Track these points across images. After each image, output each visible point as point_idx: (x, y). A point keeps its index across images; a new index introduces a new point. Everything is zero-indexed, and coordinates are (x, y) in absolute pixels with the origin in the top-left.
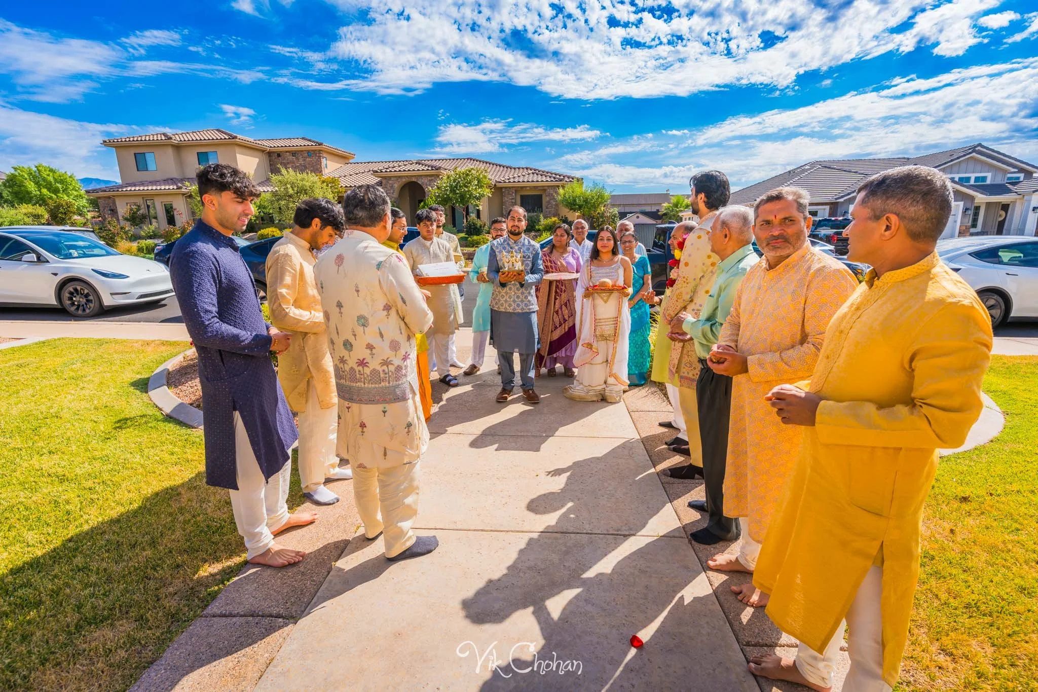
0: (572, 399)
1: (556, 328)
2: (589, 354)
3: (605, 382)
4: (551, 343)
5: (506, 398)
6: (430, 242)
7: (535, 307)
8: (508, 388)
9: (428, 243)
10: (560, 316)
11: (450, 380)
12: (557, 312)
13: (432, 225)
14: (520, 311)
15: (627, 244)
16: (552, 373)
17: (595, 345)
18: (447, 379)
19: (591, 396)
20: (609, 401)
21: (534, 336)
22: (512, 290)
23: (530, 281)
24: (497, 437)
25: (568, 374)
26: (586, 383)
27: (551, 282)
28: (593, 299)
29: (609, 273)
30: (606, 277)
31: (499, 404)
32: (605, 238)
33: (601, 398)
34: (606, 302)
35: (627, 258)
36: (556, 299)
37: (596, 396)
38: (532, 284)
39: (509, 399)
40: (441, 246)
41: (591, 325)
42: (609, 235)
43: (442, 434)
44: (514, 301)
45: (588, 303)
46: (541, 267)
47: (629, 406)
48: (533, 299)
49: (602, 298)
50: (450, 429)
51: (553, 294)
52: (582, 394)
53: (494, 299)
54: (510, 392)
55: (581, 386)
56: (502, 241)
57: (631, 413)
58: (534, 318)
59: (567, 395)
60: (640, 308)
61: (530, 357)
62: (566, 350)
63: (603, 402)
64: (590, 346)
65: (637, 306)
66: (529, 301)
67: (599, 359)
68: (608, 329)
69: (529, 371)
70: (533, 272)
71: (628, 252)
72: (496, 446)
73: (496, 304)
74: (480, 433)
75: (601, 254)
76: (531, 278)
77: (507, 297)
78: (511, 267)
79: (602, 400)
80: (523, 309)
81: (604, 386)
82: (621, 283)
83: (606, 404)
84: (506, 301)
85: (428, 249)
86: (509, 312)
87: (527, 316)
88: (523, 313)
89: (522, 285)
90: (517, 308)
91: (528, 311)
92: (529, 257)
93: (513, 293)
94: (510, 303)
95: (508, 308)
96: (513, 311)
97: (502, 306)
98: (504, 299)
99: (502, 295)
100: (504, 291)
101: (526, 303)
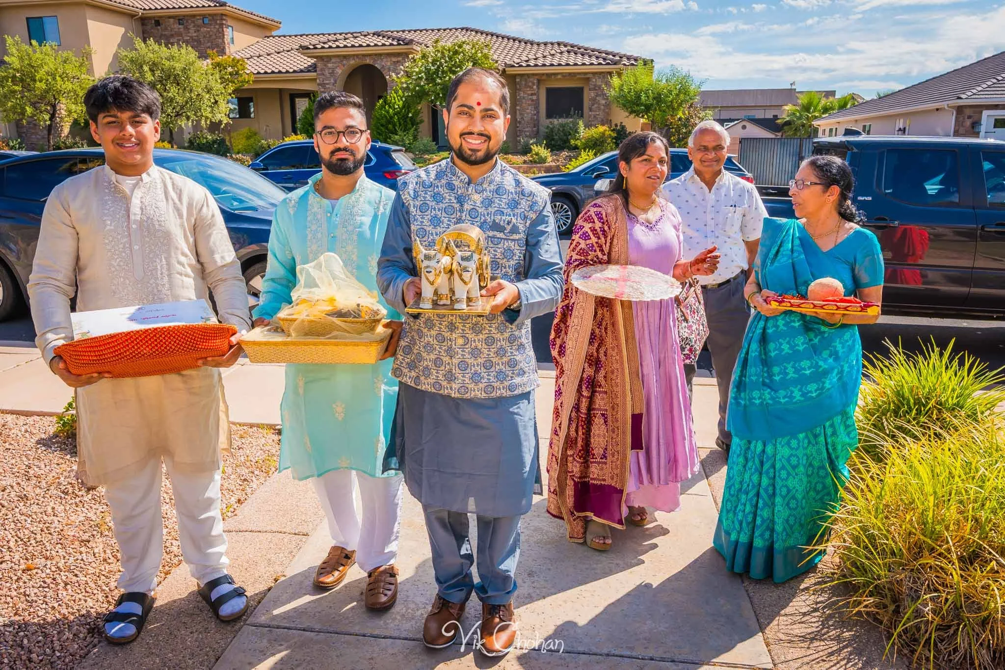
14: (483, 395)
44: (464, 366)
53: (406, 350)
58: (525, 414)
66: (512, 363)
73: (412, 366)
80: (489, 388)
86: (448, 397)
87: (500, 408)
88: (491, 400)
90: (472, 386)
91: (506, 393)
92: (515, 230)
93: (461, 341)
94: (450, 371)
95: (444, 383)
96: (457, 395)
97: (427, 377)
98: (433, 357)
99: (428, 343)
100: (433, 333)
101: (501, 371)
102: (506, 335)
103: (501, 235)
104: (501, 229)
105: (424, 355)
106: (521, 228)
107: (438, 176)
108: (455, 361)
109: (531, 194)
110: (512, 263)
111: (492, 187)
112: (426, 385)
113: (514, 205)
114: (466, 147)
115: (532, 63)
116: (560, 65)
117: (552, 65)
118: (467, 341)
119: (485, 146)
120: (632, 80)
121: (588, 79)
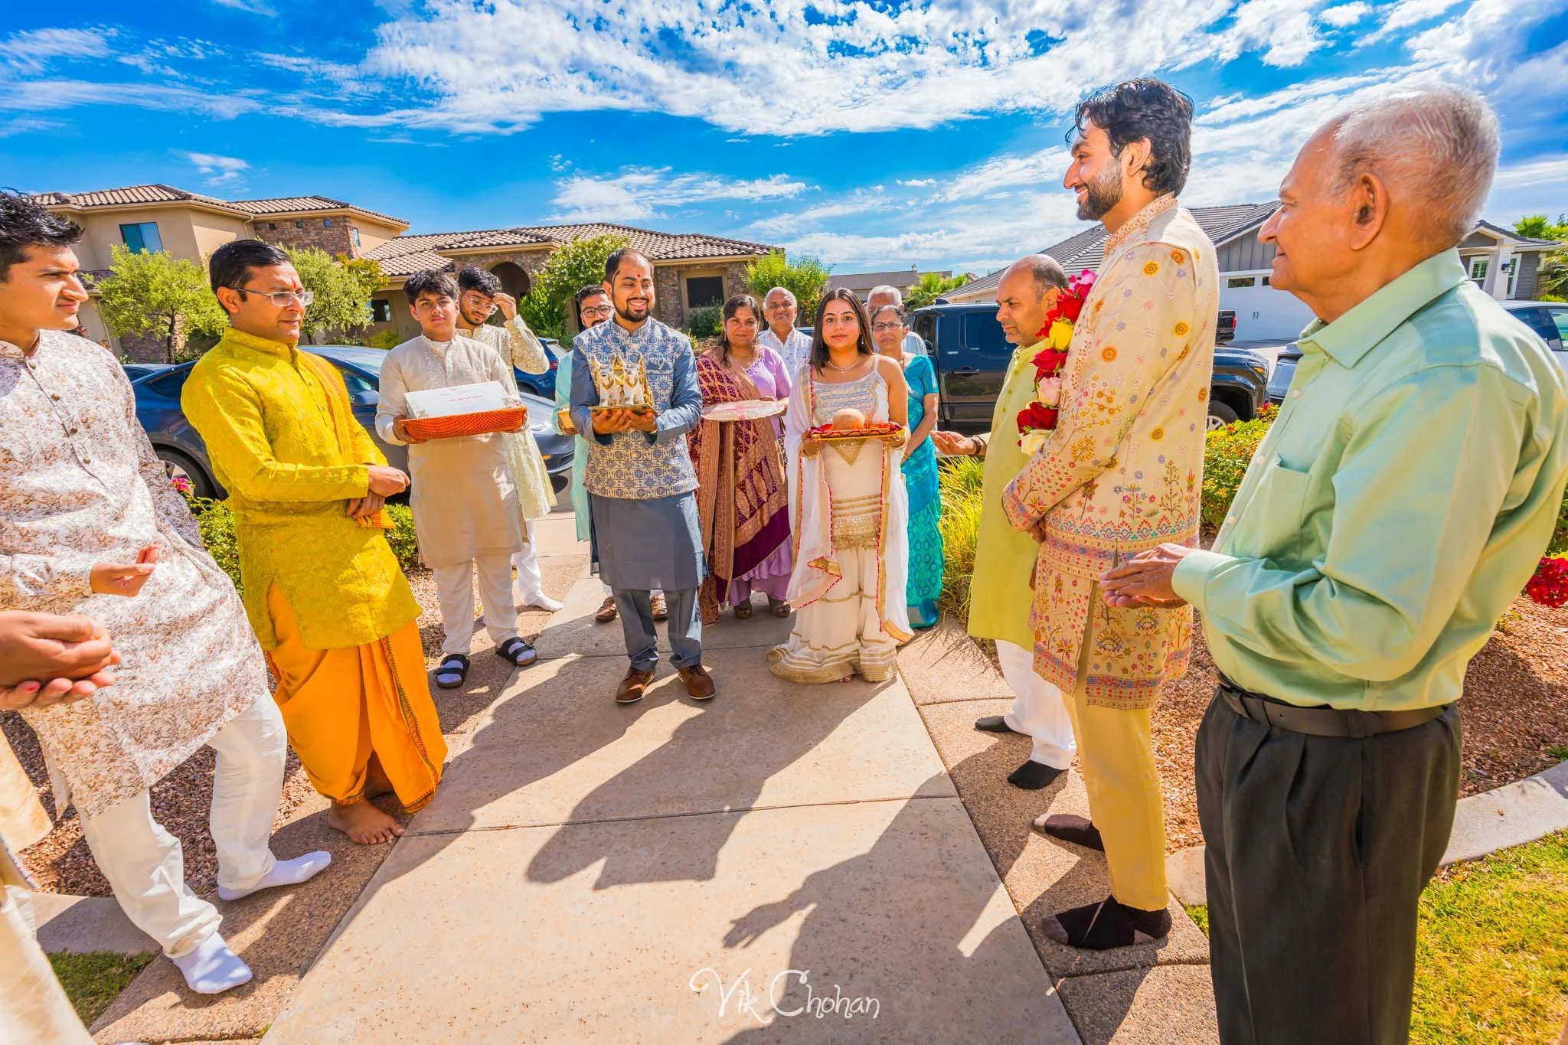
0: (787, 679)
1: (743, 520)
2: (820, 579)
3: (859, 636)
4: (736, 549)
5: (639, 692)
6: (444, 345)
7: (691, 483)
8: (643, 667)
9: (440, 347)
10: (751, 494)
11: (517, 652)
12: (742, 486)
13: (443, 303)
14: (656, 496)
15: (887, 330)
16: (744, 613)
17: (833, 560)
18: (511, 650)
19: (832, 670)
20: (870, 679)
21: (692, 548)
22: (629, 447)
23: (670, 426)
24: (604, 828)
25: (777, 611)
26: (816, 643)
27: (723, 425)
28: (824, 458)
29: (853, 395)
30: (848, 404)
31: (625, 710)
32: (839, 317)
33: (851, 672)
34: (851, 462)
35: (892, 360)
36: (737, 458)
37: (841, 668)
38: (675, 433)
39: (648, 690)
40: (474, 354)
41: (823, 516)
42: (847, 308)
43: (460, 832)
44: (639, 474)
45: (812, 467)
46: (695, 388)
47: (914, 689)
48: (686, 465)
49: (842, 454)
50: (484, 815)
51: (731, 448)
52: (810, 668)
53: (592, 470)
54: (648, 675)
55: (806, 650)
56: (601, 332)
57: (922, 708)
58: (690, 508)
59: (777, 668)
60: (919, 465)
61: (687, 595)
62: (769, 565)
63: (855, 682)
64: (822, 563)
65: (913, 462)
66: (675, 470)
67: (844, 588)
68: (858, 522)
69: (688, 627)
70: (675, 403)
71: (891, 346)
72: (596, 869)
73: (598, 481)
74: (564, 816)
75: (833, 355)
76: (671, 419)
77: (620, 465)
78: (617, 397)
79: (853, 676)
80: (661, 489)
81: (857, 645)
82: (882, 415)
83: (863, 688)
84: (619, 475)
85: (441, 359)
86: (629, 500)
87: (671, 504)
88: (663, 499)
89: (652, 439)
90: (648, 488)
91: (674, 493)
92: (666, 367)
93: (634, 455)
94: (629, 479)
95: (625, 490)
96: (637, 497)
97: (611, 486)
98: (614, 470)
99: (610, 460)
100: (613, 451)
101: (668, 476)
102: (669, 448)
103: (657, 372)
104: (656, 367)
105: (607, 469)
106: (671, 365)
107: (605, 334)
108: (632, 471)
109: (675, 339)
110: (668, 392)
111: (646, 338)
112: (611, 494)
113: (663, 349)
114: (632, 309)
115: (671, 255)
116: (697, 256)
117: (690, 257)
118: (640, 455)
119: (644, 307)
120: (766, 268)
121: (725, 269)
